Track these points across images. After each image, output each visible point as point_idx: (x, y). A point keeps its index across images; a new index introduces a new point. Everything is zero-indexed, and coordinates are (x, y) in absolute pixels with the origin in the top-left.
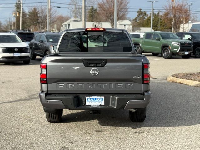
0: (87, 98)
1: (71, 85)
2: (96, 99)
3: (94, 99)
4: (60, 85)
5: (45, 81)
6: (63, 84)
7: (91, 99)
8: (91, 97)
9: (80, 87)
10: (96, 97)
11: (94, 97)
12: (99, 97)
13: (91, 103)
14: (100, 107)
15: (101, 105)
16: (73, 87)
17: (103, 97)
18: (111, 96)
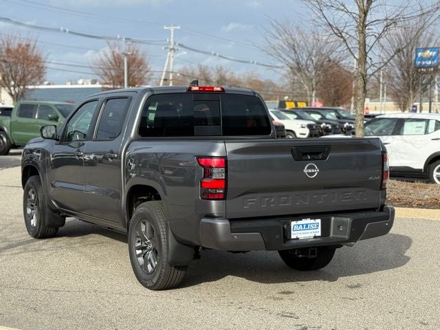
0: (293, 223)
1: (269, 200)
2: (307, 226)
3: (305, 226)
4: (249, 200)
5: (221, 193)
6: (254, 198)
7: (299, 225)
8: (299, 222)
9: (284, 203)
10: (308, 221)
11: (304, 221)
12: (312, 221)
13: (300, 234)
14: (314, 240)
15: (315, 237)
16: (273, 203)
17: (319, 221)
18: (333, 218)
